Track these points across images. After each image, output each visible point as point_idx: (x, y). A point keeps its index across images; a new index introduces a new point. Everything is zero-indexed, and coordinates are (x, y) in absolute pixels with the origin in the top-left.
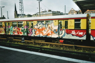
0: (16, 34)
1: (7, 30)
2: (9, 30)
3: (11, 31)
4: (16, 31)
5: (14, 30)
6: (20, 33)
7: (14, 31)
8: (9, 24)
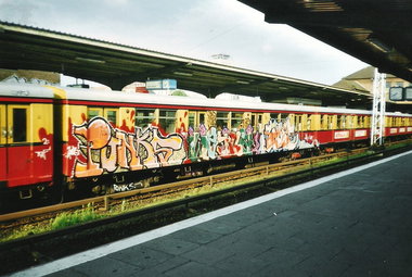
0: (226, 153)
1: (193, 144)
2: (202, 142)
3: (212, 144)
4: (227, 144)
5: (221, 139)
6: (235, 149)
7: (220, 144)
8: (202, 117)
